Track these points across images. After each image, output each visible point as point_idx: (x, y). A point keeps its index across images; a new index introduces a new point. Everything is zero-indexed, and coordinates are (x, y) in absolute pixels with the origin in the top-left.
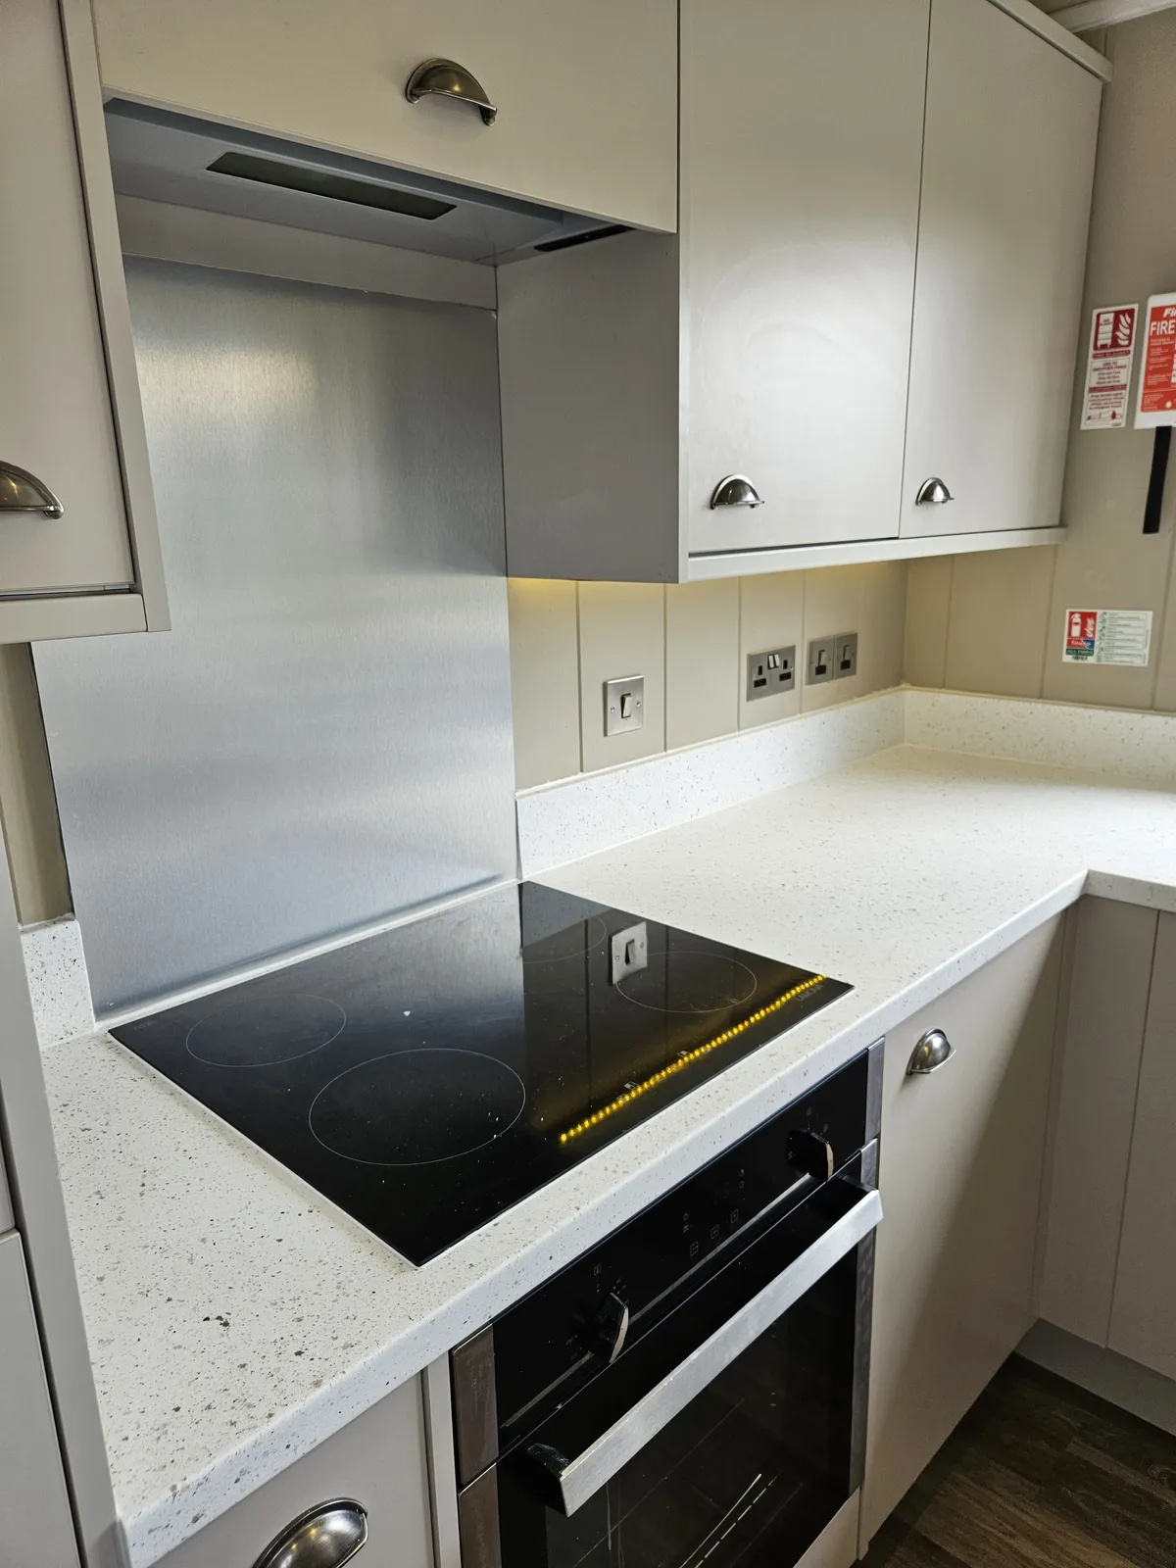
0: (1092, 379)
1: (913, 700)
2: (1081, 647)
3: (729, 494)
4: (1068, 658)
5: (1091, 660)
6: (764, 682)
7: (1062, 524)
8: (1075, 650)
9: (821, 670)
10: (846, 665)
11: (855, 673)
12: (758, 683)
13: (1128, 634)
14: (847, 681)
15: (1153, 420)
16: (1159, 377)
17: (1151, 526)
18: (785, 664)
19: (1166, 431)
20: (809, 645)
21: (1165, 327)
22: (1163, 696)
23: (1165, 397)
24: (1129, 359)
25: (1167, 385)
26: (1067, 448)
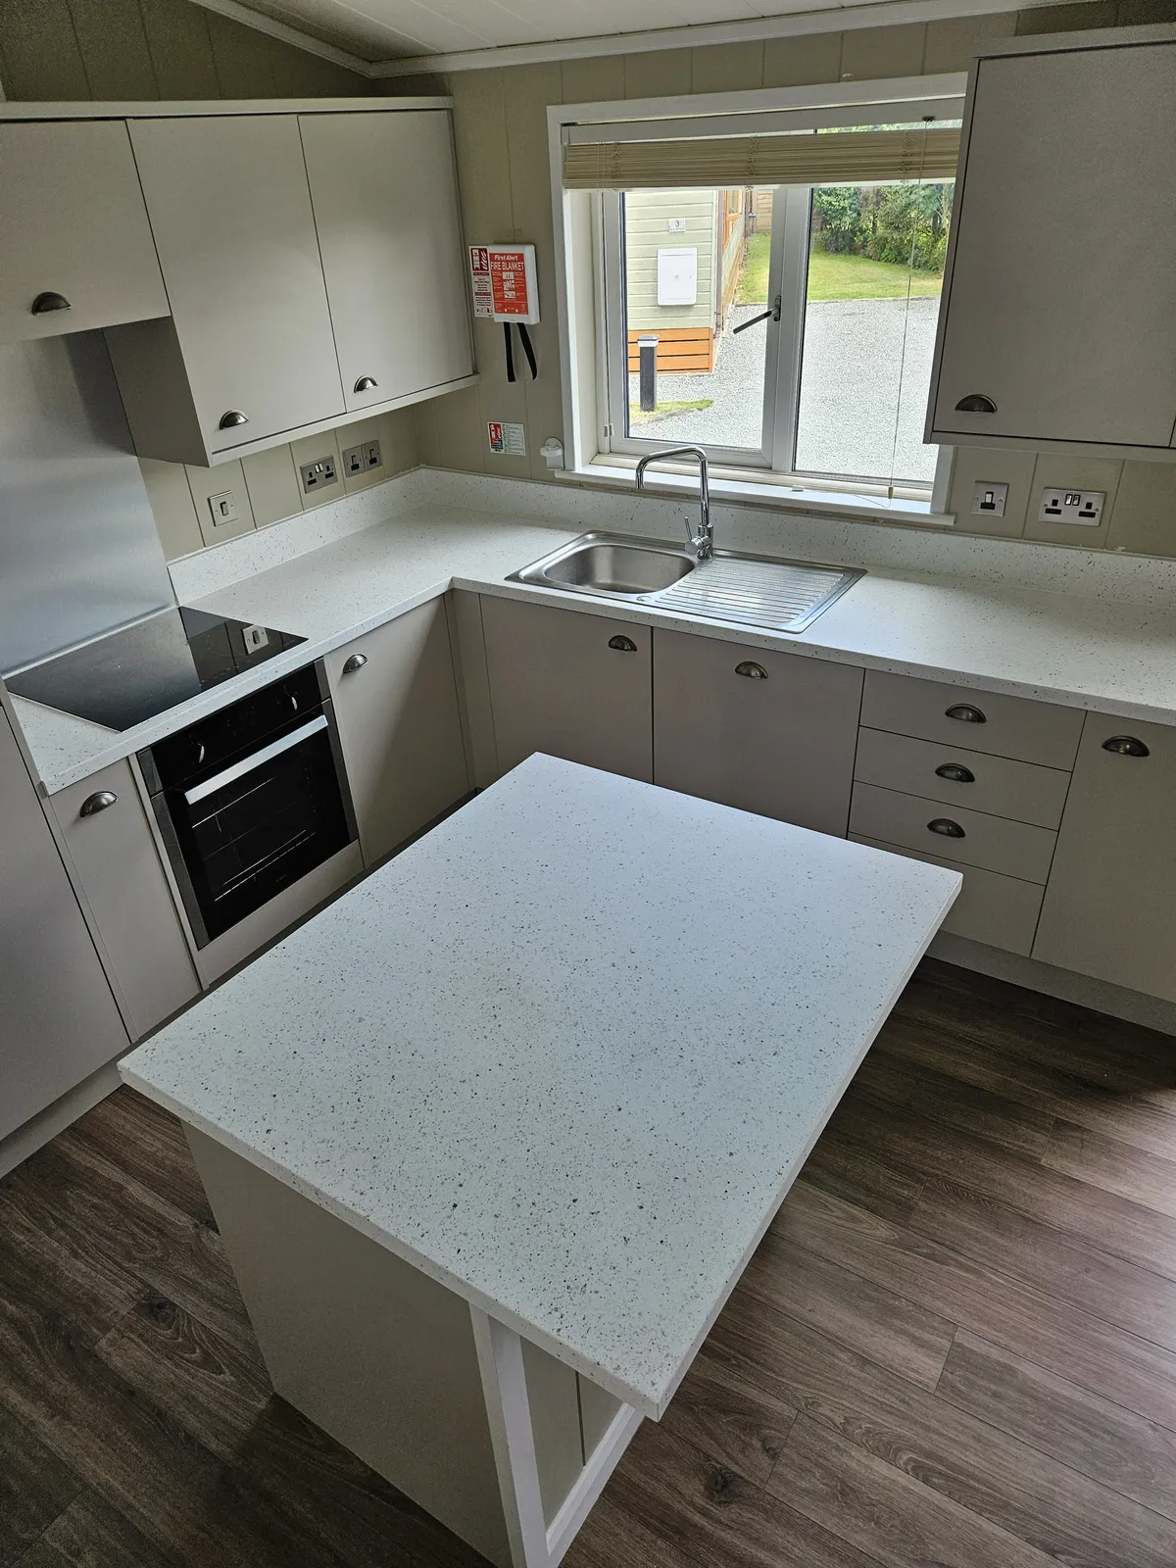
0: (475, 288)
1: (429, 476)
2: (497, 444)
3: (229, 421)
4: (493, 450)
5: (503, 451)
6: (314, 481)
7: (476, 372)
8: (495, 446)
9: (355, 467)
10: (373, 461)
11: (381, 464)
12: (310, 483)
13: (515, 437)
14: (376, 470)
15: (501, 318)
16: (499, 295)
17: (511, 378)
18: (328, 468)
19: (507, 325)
20: (344, 454)
21: (497, 265)
22: (535, 471)
23: (503, 306)
24: (489, 279)
25: (503, 298)
26: (472, 326)
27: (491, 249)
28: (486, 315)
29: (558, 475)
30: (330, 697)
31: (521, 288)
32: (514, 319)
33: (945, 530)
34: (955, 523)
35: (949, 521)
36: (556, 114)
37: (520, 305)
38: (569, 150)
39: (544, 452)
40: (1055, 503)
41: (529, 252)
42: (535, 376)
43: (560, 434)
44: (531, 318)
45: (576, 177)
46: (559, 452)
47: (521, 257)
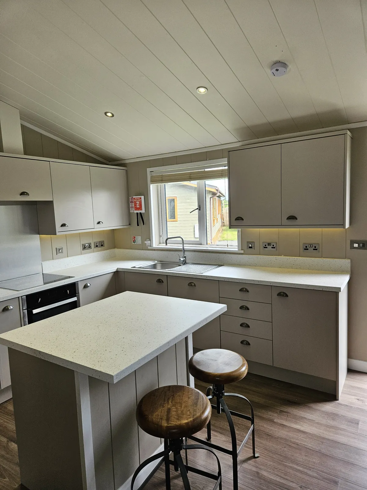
0: (130, 206)
1: (116, 250)
2: (134, 241)
3: (63, 225)
4: (133, 243)
5: (136, 243)
6: (85, 248)
7: (130, 225)
8: (134, 242)
9: (97, 246)
10: (102, 245)
11: (104, 247)
12: (84, 248)
13: (139, 239)
14: (103, 248)
15: (136, 212)
16: (135, 207)
17: (138, 225)
18: (89, 245)
19: (137, 213)
20: (94, 243)
21: (135, 200)
22: (144, 248)
23: (137, 209)
24: (133, 204)
25: (136, 207)
26: (129, 215)
27: (134, 197)
28: (133, 212)
29: (149, 248)
30: (79, 293)
31: (141, 205)
32: (139, 212)
33: (242, 254)
34: (244, 252)
35: (242, 252)
36: (149, 170)
37: (140, 208)
38: (152, 177)
39: (145, 242)
40: (265, 245)
41: (143, 197)
42: (144, 224)
43: (150, 238)
44: (143, 211)
45: (154, 181)
46: (149, 242)
47: (141, 198)
